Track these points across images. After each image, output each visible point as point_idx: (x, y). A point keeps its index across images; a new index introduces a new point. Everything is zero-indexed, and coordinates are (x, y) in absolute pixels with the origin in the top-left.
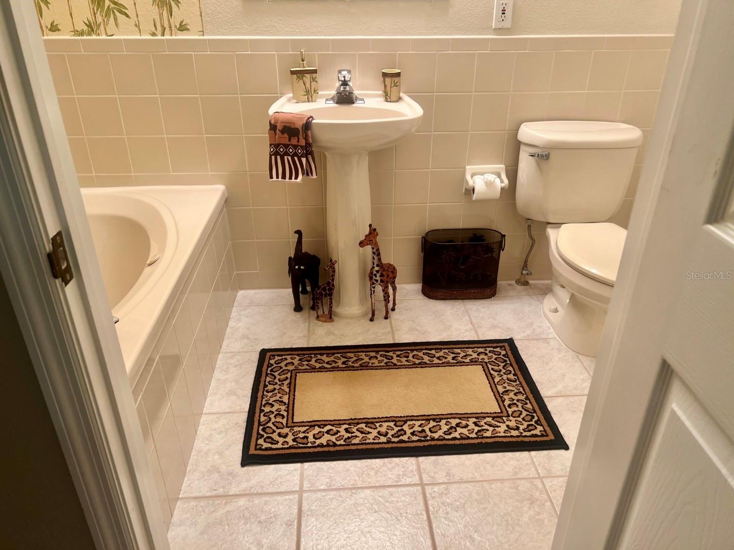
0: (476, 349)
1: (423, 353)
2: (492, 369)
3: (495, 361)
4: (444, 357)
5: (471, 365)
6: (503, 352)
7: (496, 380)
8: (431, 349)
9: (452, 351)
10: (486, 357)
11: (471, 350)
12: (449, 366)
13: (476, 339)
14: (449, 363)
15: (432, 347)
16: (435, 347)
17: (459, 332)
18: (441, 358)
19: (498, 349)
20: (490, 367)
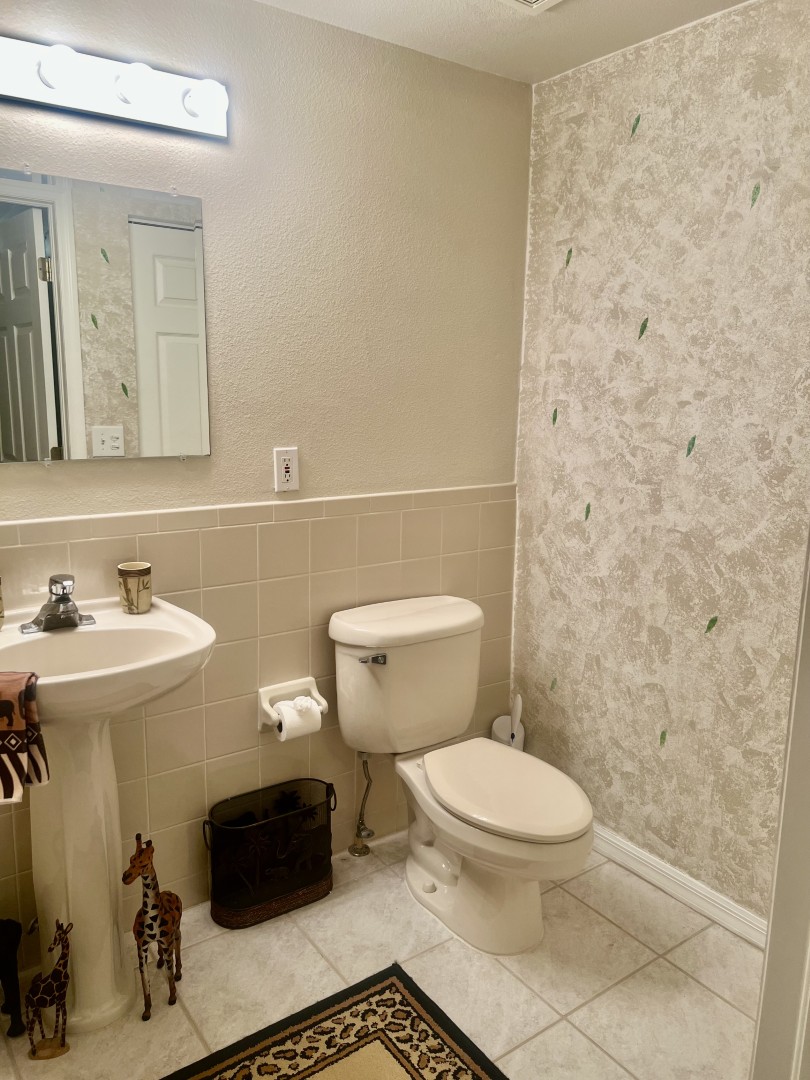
0: (354, 1008)
1: (274, 1055)
2: (398, 1039)
3: (393, 1020)
4: (310, 1048)
5: (362, 1046)
6: (398, 997)
7: (414, 1059)
8: (282, 1042)
9: (319, 1030)
10: (376, 1019)
11: (347, 1014)
12: (328, 1065)
13: (344, 987)
14: (326, 1058)
15: (282, 1035)
16: (287, 1032)
17: (311, 984)
18: (308, 1053)
19: (387, 995)
20: (392, 1036)
